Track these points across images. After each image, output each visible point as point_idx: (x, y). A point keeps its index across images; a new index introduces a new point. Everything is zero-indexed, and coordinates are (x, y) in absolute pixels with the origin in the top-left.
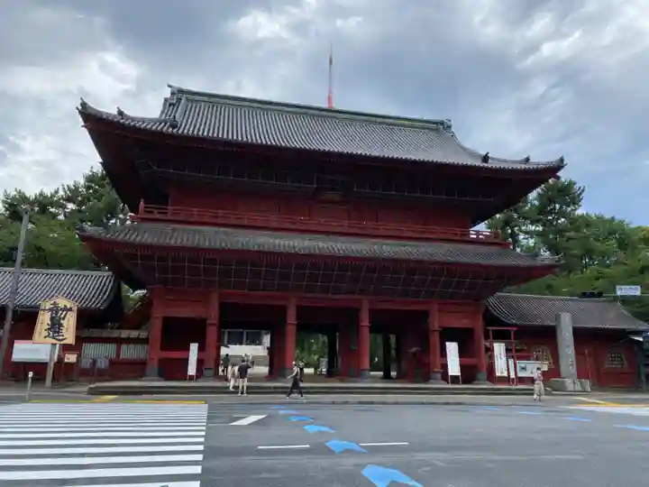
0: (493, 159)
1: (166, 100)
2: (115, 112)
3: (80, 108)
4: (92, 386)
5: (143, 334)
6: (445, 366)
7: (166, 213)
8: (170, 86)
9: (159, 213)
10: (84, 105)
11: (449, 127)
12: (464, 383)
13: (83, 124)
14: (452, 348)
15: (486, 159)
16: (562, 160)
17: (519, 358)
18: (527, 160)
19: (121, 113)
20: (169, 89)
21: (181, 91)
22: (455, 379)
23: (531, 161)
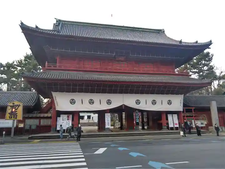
0: (184, 42)
1: (54, 24)
2: (35, 27)
3: (20, 25)
4: (30, 136)
5: (49, 115)
6: (168, 124)
7: (56, 67)
8: (55, 19)
9: (54, 67)
10: (22, 23)
11: (164, 32)
13: (22, 31)
15: (181, 42)
16: (211, 41)
17: (196, 119)
18: (197, 42)
19: (37, 27)
20: (56, 20)
21: (60, 21)
23: (198, 42)
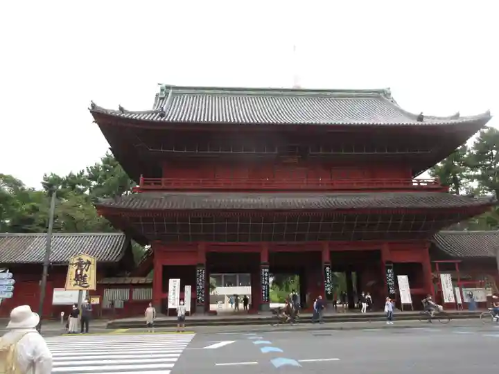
0: (428, 117)
1: (157, 95)
2: (117, 109)
3: (91, 108)
4: (110, 322)
5: (148, 280)
6: (398, 296)
7: (160, 184)
8: (159, 84)
9: (155, 184)
10: (93, 106)
11: (390, 94)
12: (415, 310)
13: (94, 120)
14: (403, 280)
15: (420, 118)
16: (488, 113)
18: (457, 116)
19: (121, 109)
20: (159, 87)
21: (168, 87)
22: (407, 307)
23: (460, 116)
